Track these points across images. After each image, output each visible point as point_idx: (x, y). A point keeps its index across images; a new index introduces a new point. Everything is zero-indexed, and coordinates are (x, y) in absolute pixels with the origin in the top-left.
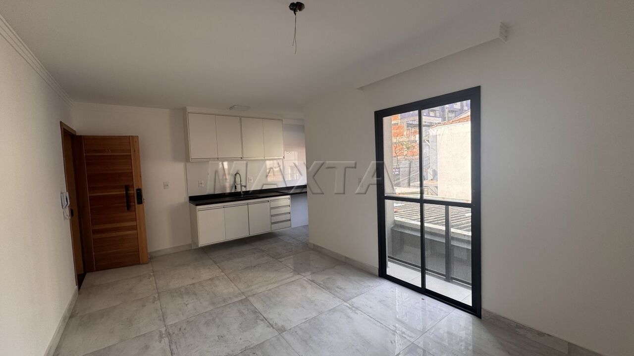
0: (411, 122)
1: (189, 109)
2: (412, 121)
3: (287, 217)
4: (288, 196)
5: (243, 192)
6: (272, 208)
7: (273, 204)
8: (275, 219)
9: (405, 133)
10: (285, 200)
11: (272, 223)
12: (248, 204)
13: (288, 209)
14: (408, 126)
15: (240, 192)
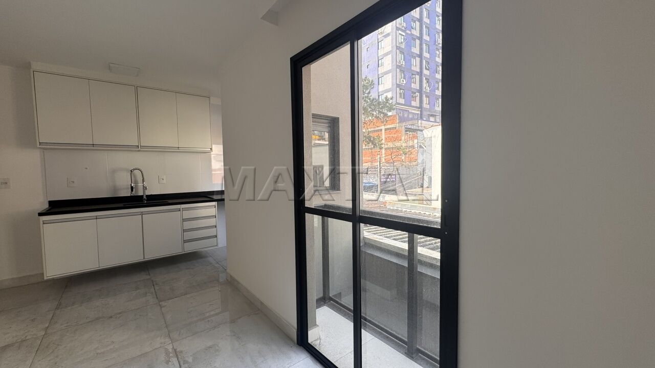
0: (410, 127)
1: (35, 66)
2: (411, 125)
3: (212, 232)
4: (214, 203)
5: (147, 196)
6: (184, 220)
7: (187, 214)
8: (188, 236)
9: (403, 138)
10: (208, 209)
11: (185, 241)
12: (142, 214)
13: (212, 222)
14: (406, 131)
15: (142, 196)
